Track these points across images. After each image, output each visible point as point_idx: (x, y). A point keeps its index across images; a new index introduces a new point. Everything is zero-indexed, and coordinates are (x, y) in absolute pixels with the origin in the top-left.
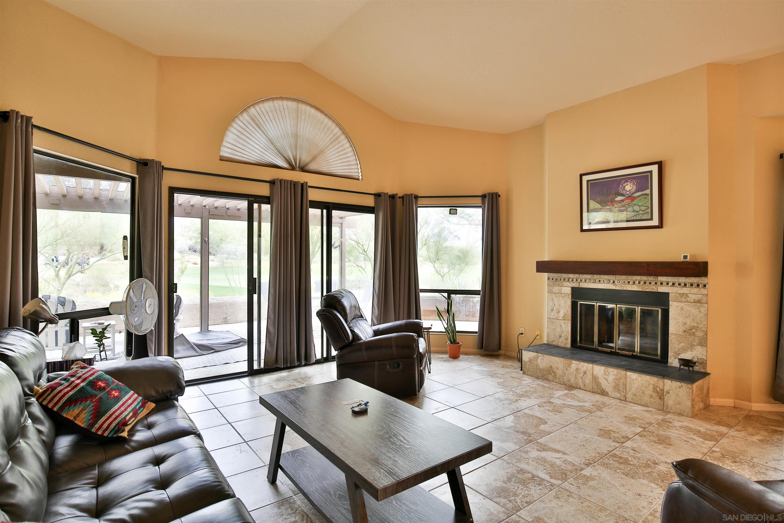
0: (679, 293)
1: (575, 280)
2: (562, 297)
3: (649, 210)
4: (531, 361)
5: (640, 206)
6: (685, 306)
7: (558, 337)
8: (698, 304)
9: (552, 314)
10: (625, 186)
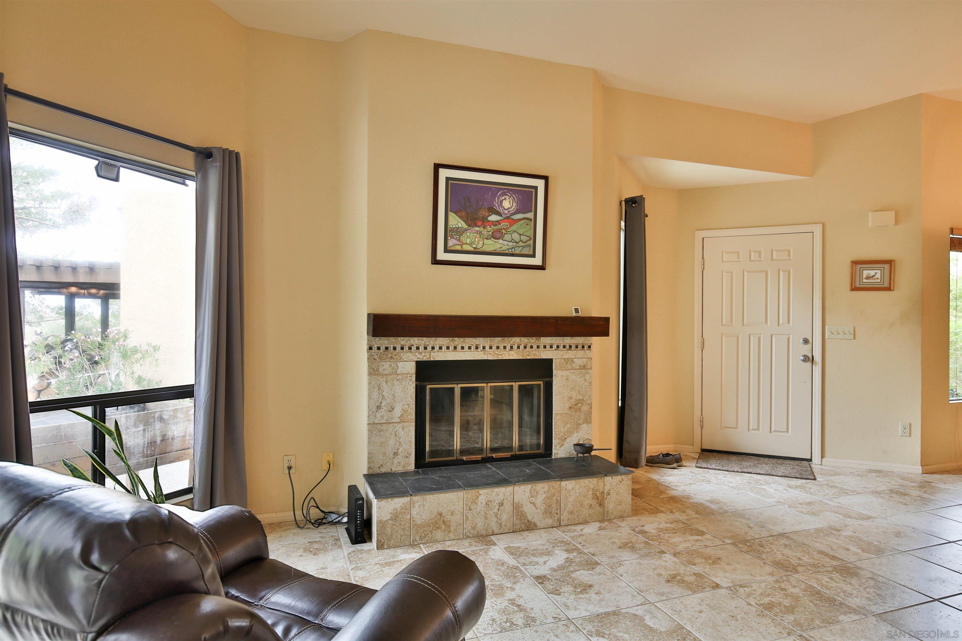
0: (564, 359)
1: (421, 348)
2: (397, 380)
3: (531, 242)
4: (397, 516)
5: (520, 235)
6: (570, 375)
7: (391, 456)
8: (583, 371)
9: (379, 415)
10: (503, 200)
